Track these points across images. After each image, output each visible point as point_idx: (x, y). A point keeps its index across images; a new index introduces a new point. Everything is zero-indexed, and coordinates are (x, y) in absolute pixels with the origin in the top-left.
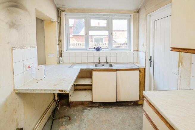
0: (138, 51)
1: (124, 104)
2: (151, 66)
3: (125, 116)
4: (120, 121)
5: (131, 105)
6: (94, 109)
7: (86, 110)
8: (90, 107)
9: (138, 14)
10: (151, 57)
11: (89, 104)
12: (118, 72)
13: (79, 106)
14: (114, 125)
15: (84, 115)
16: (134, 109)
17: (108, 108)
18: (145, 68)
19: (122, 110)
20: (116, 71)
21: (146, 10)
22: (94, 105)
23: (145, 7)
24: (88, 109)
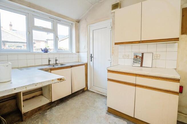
0: (78, 52)
1: (76, 94)
2: (91, 61)
3: (81, 100)
4: (81, 104)
5: (80, 93)
6: (54, 108)
7: (46, 113)
8: (48, 109)
9: (78, 24)
10: (91, 55)
11: (47, 106)
12: (72, 68)
13: (36, 114)
14: (79, 108)
15: (48, 117)
16: (84, 94)
17: (66, 102)
18: (87, 64)
19: (77, 98)
20: (71, 67)
21: (87, 21)
22: (53, 105)
23: (86, 19)
24: (48, 111)
